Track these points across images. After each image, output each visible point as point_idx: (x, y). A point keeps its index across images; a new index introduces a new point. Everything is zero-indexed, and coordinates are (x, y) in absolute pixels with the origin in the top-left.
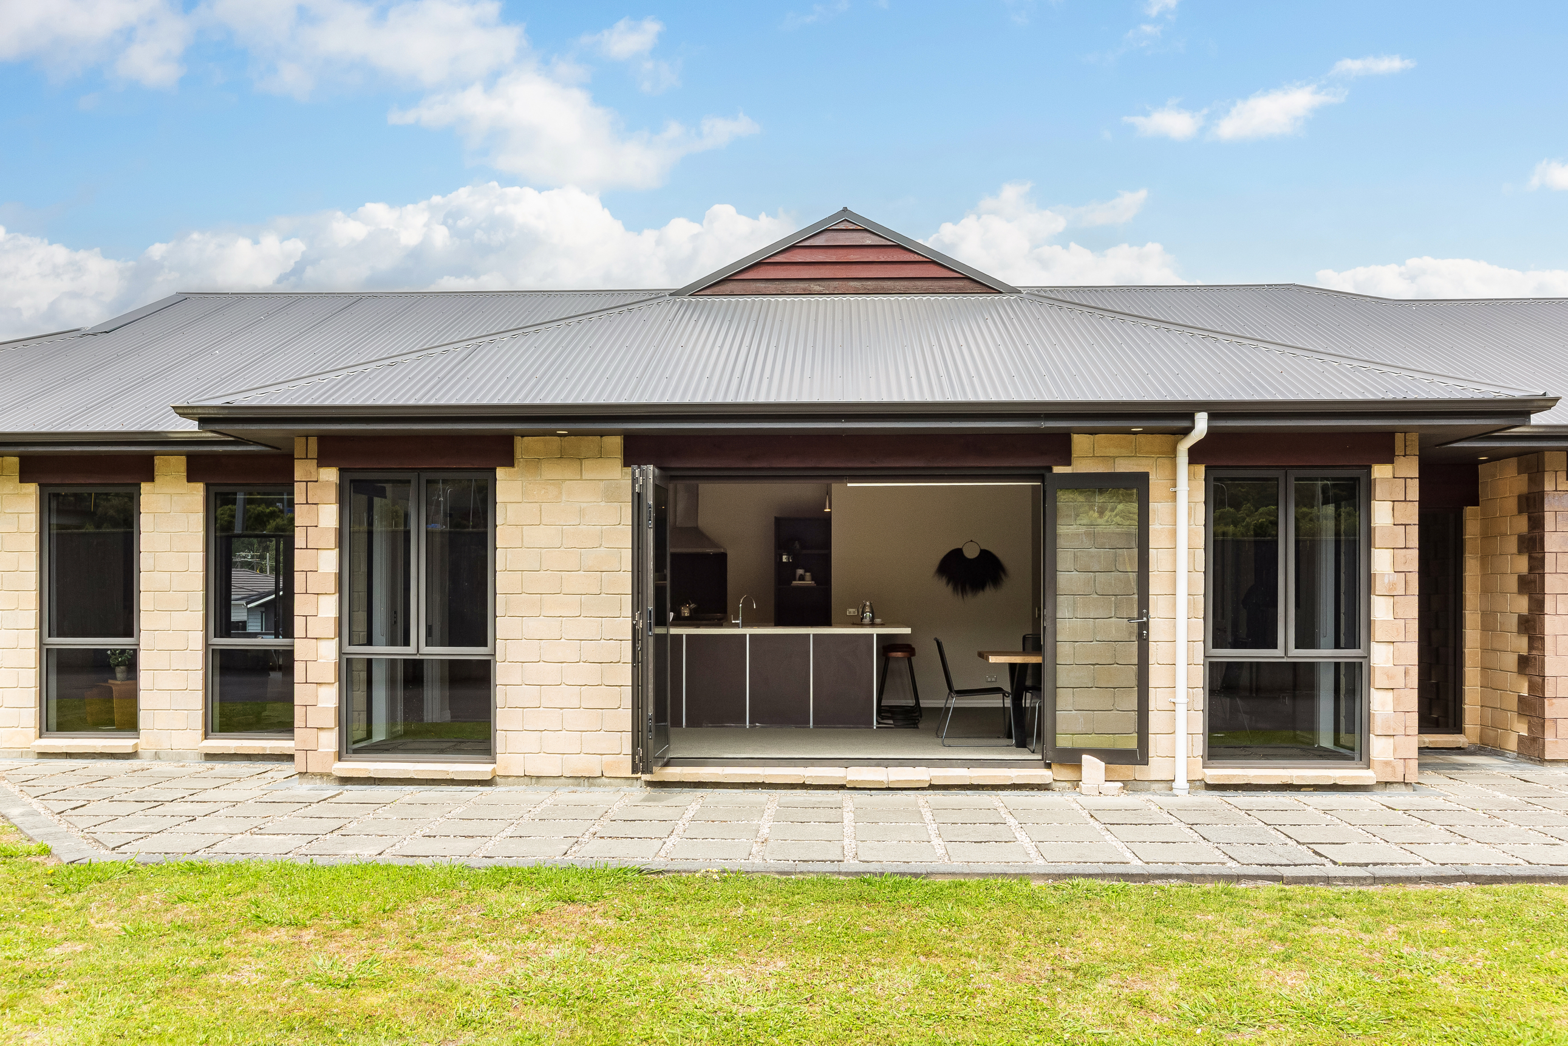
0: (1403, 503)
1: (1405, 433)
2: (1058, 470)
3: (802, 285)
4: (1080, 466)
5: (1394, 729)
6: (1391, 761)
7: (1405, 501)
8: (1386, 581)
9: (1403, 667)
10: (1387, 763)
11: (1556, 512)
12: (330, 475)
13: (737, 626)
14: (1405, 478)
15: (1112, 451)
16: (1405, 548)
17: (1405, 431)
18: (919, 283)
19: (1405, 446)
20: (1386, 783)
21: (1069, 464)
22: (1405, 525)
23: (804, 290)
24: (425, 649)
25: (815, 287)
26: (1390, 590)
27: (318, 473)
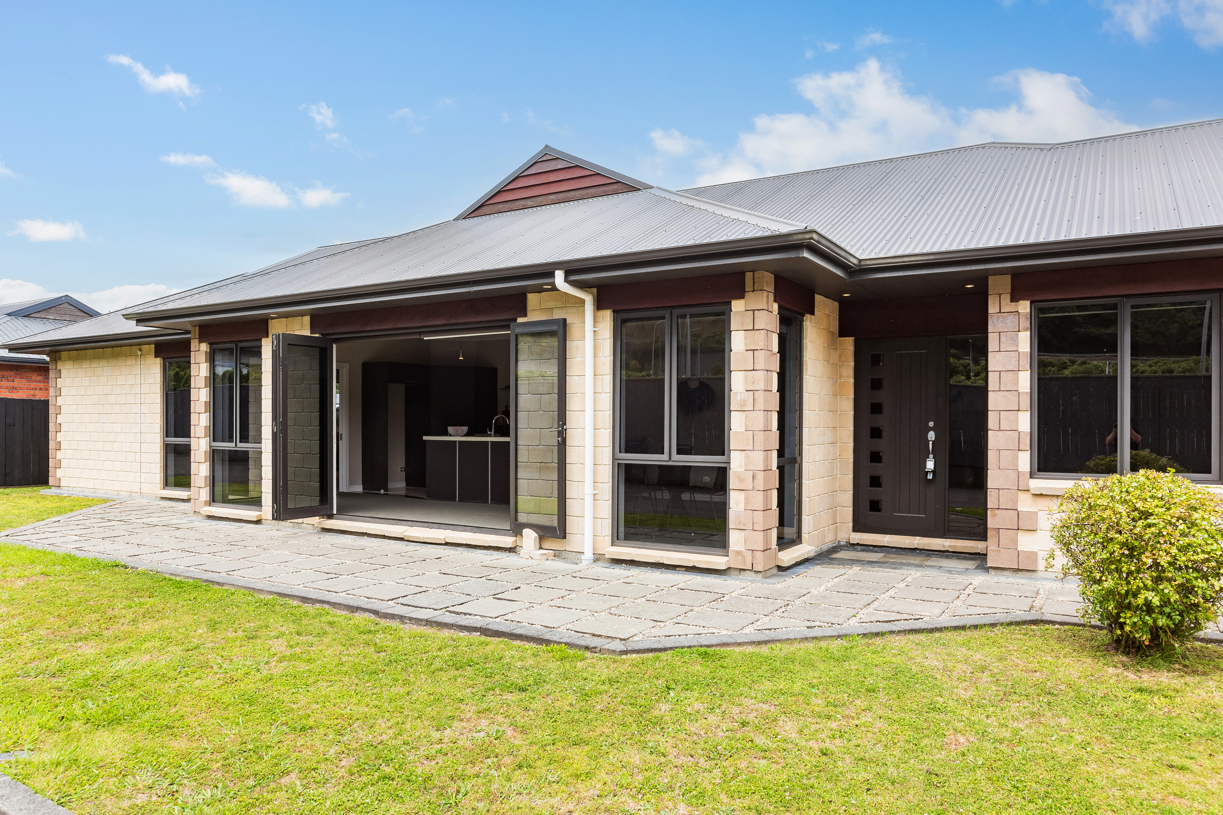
0: (752, 332)
1: (754, 272)
2: (520, 320)
3: (522, 202)
4: (533, 316)
5: (744, 525)
6: (741, 551)
7: (753, 330)
8: (739, 398)
9: (751, 473)
10: (738, 553)
11: (1000, 333)
12: (204, 347)
13: (490, 436)
14: (754, 311)
15: (551, 304)
16: (753, 370)
17: (754, 268)
18: (590, 191)
19: (754, 283)
20: (741, 569)
21: (526, 316)
22: (753, 350)
23: (523, 206)
24: (239, 445)
25: (529, 203)
26: (741, 406)
27: (199, 346)
